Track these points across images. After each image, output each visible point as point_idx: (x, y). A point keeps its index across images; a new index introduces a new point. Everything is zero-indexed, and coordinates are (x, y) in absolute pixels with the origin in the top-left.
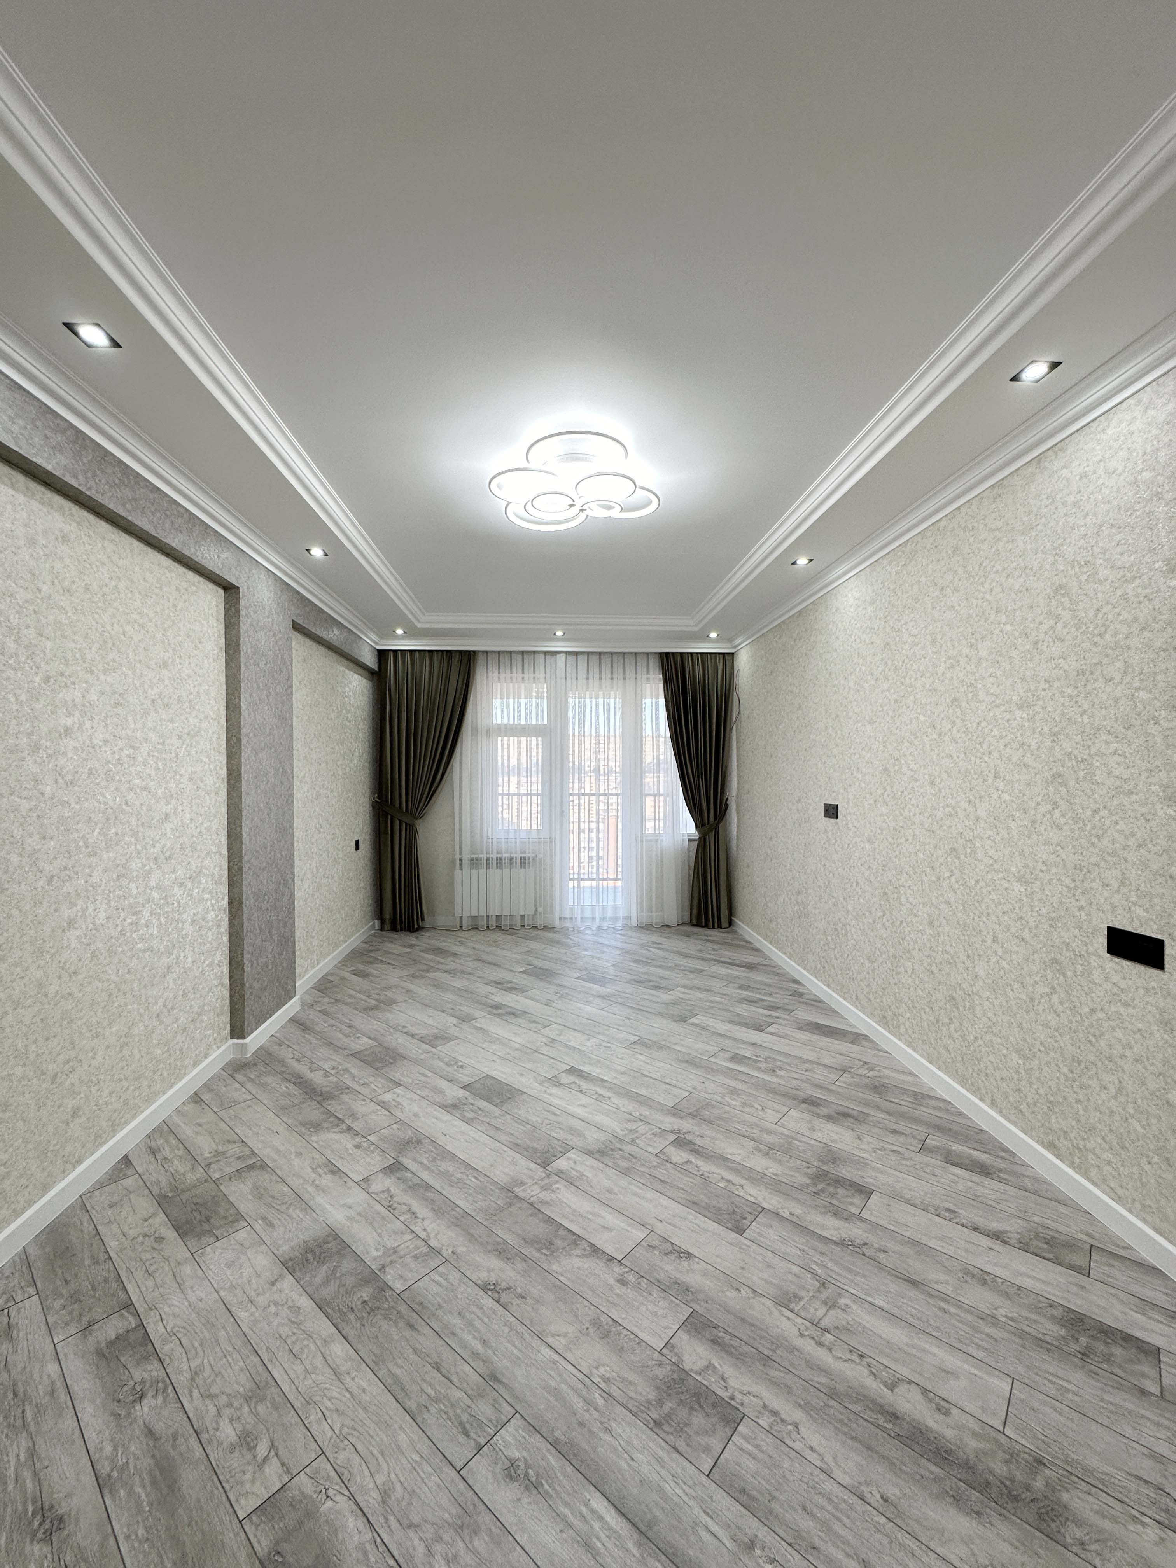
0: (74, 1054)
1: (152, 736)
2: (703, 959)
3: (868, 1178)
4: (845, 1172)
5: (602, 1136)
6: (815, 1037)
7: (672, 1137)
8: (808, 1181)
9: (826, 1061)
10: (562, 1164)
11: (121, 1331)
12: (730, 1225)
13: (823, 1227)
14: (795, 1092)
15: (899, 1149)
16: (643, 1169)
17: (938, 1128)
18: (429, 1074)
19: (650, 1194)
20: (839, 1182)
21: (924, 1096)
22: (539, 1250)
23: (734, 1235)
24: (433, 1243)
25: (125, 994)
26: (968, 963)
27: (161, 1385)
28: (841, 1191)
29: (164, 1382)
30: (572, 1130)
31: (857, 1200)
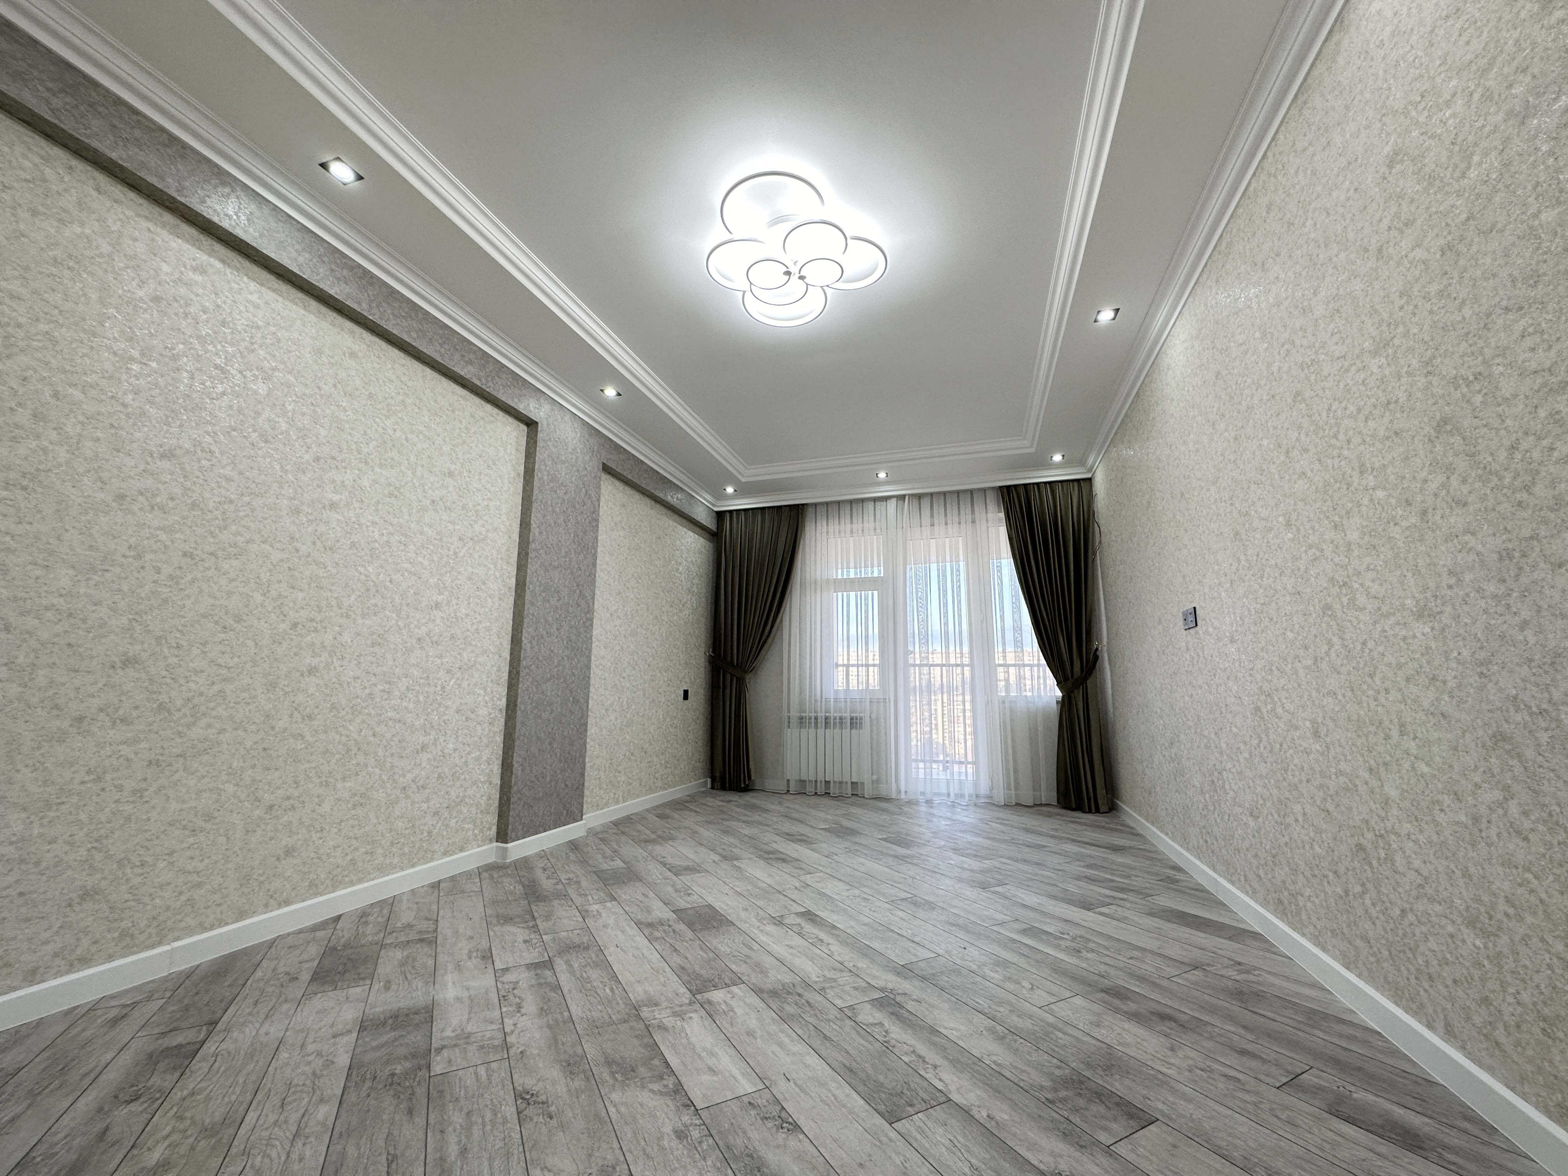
0: (296, 793)
1: (429, 531)
3: (1158, 1104)
4: (1119, 1086)
5: (788, 978)
6: (1170, 925)
7: (877, 995)
8: (1047, 1083)
9: (1174, 953)
10: (717, 996)
11: (184, 1042)
12: (882, 1108)
13: (1032, 1146)
14: (1096, 978)
15: (1240, 1076)
16: (811, 1020)
17: (1336, 1063)
18: (651, 895)
19: (799, 1048)
20: (1101, 1095)
21: (1326, 1016)
22: (613, 1074)
23: (879, 1121)
24: (511, 1039)
25: (366, 754)
26: (1372, 782)
27: (158, 1095)
28: (1097, 1108)
29: (163, 1093)
30: (759, 968)
31: (1119, 1128)
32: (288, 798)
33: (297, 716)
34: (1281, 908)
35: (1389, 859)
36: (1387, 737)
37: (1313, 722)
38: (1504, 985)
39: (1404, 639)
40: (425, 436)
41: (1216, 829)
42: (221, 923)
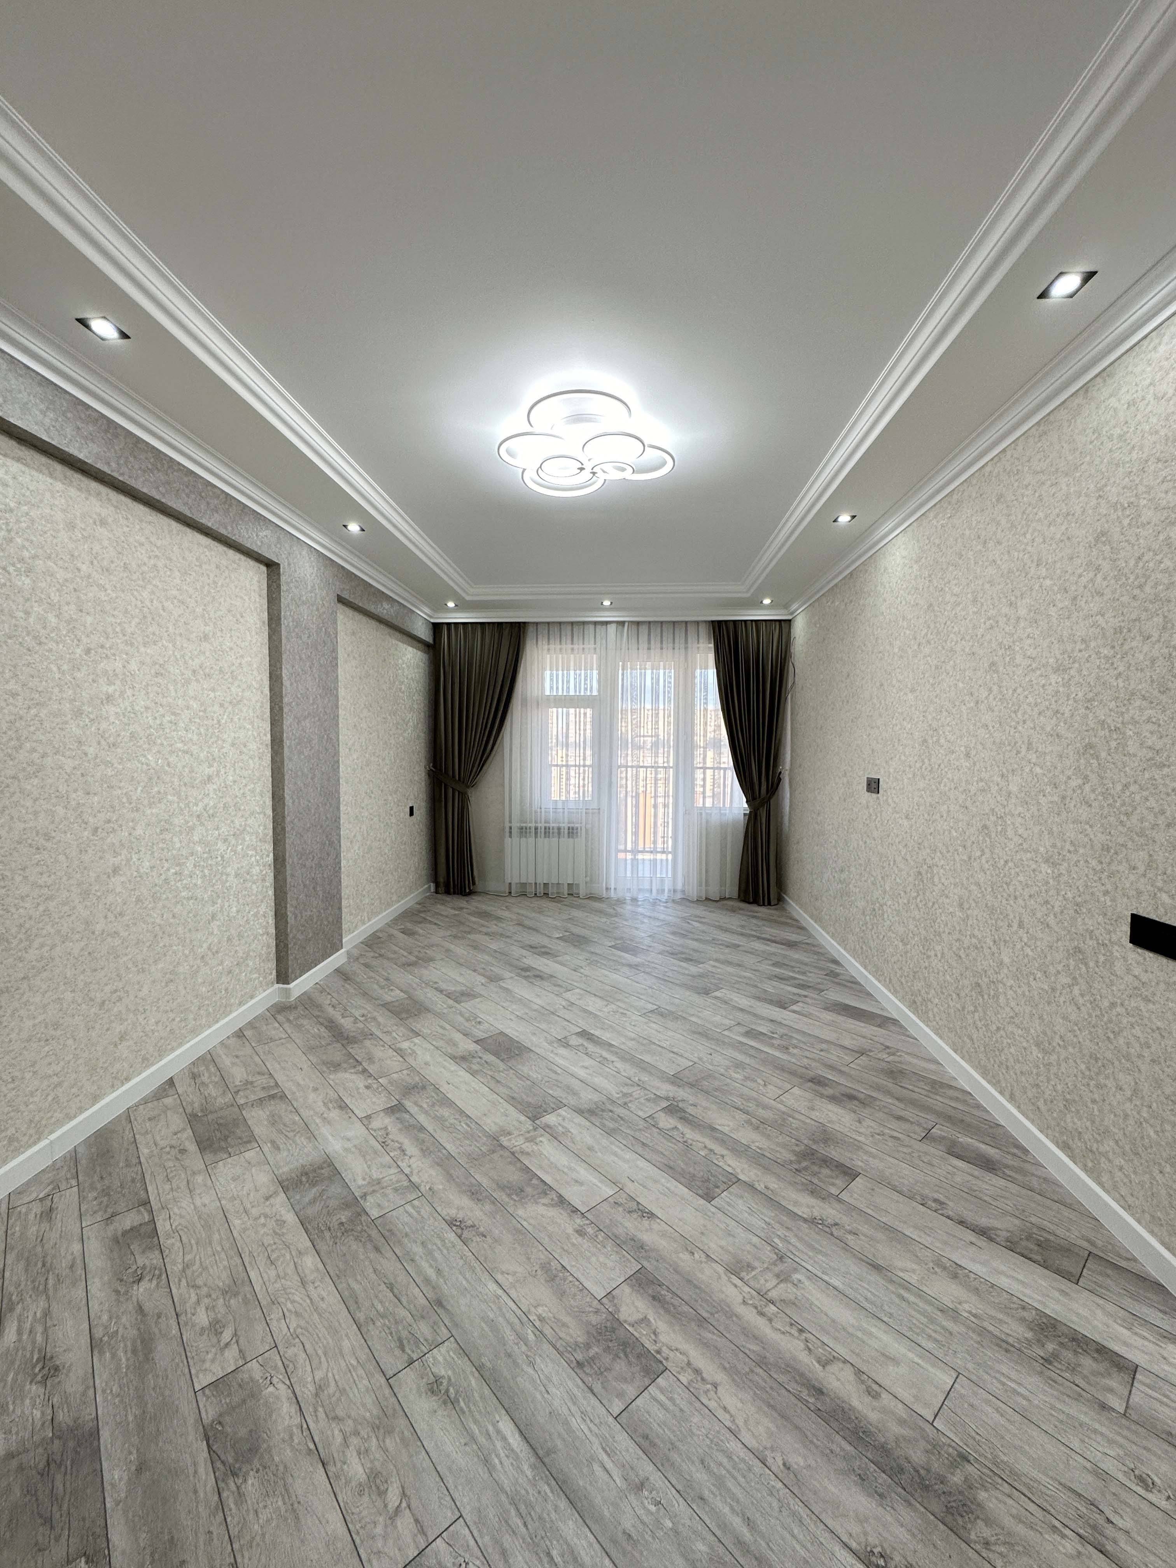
0: (120, 985)
1: (195, 705)
2: (742, 934)
3: (858, 1162)
4: (834, 1153)
5: (596, 1097)
6: (840, 1017)
7: (665, 1104)
8: (793, 1158)
9: (847, 1043)
10: (551, 1119)
11: (135, 1224)
12: (700, 1192)
13: (796, 1203)
14: (804, 1070)
15: (900, 1136)
16: (628, 1131)
17: (949, 1118)
18: (448, 1027)
19: (629, 1155)
20: (826, 1162)
21: (943, 1085)
22: (509, 1195)
23: (702, 1202)
24: (414, 1179)
25: (169, 936)
26: (994, 949)
27: (157, 1272)
28: (826, 1171)
29: (160, 1269)
30: (569, 1089)
31: (840, 1182)
32: (116, 991)
33: (111, 916)
34: (913, 1005)
35: (996, 996)
36: (1009, 926)
37: (960, 898)
38: (1049, 1080)
39: (1034, 870)
40: (179, 601)
41: (871, 942)
42: (81, 1110)
